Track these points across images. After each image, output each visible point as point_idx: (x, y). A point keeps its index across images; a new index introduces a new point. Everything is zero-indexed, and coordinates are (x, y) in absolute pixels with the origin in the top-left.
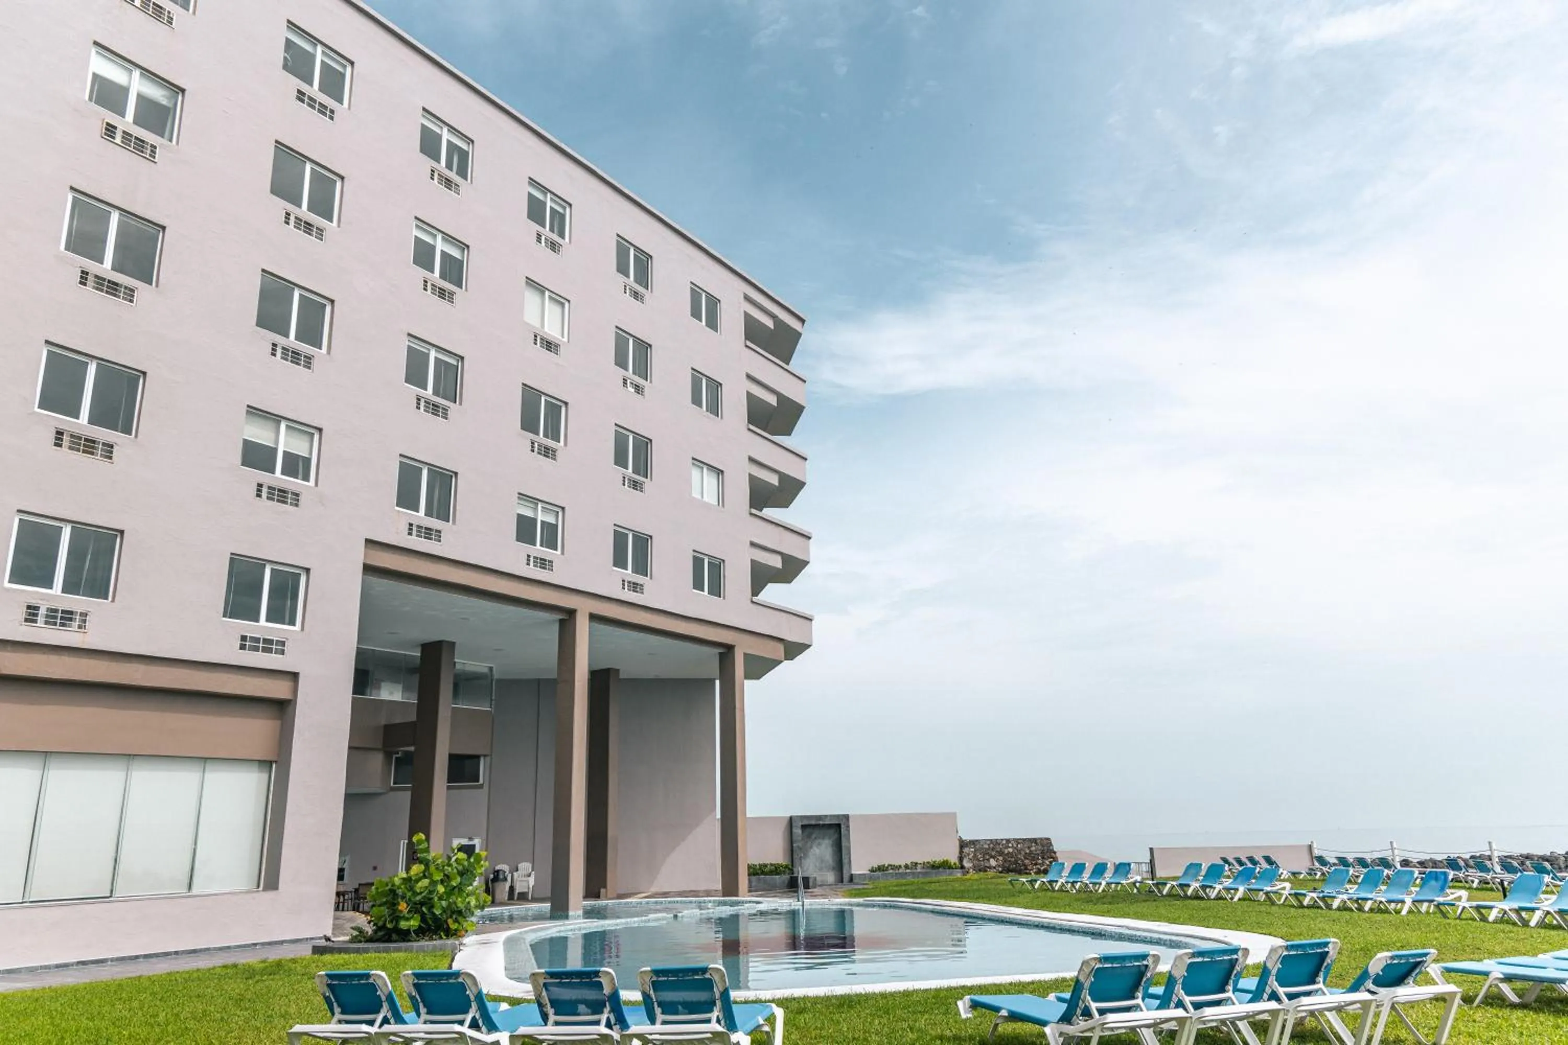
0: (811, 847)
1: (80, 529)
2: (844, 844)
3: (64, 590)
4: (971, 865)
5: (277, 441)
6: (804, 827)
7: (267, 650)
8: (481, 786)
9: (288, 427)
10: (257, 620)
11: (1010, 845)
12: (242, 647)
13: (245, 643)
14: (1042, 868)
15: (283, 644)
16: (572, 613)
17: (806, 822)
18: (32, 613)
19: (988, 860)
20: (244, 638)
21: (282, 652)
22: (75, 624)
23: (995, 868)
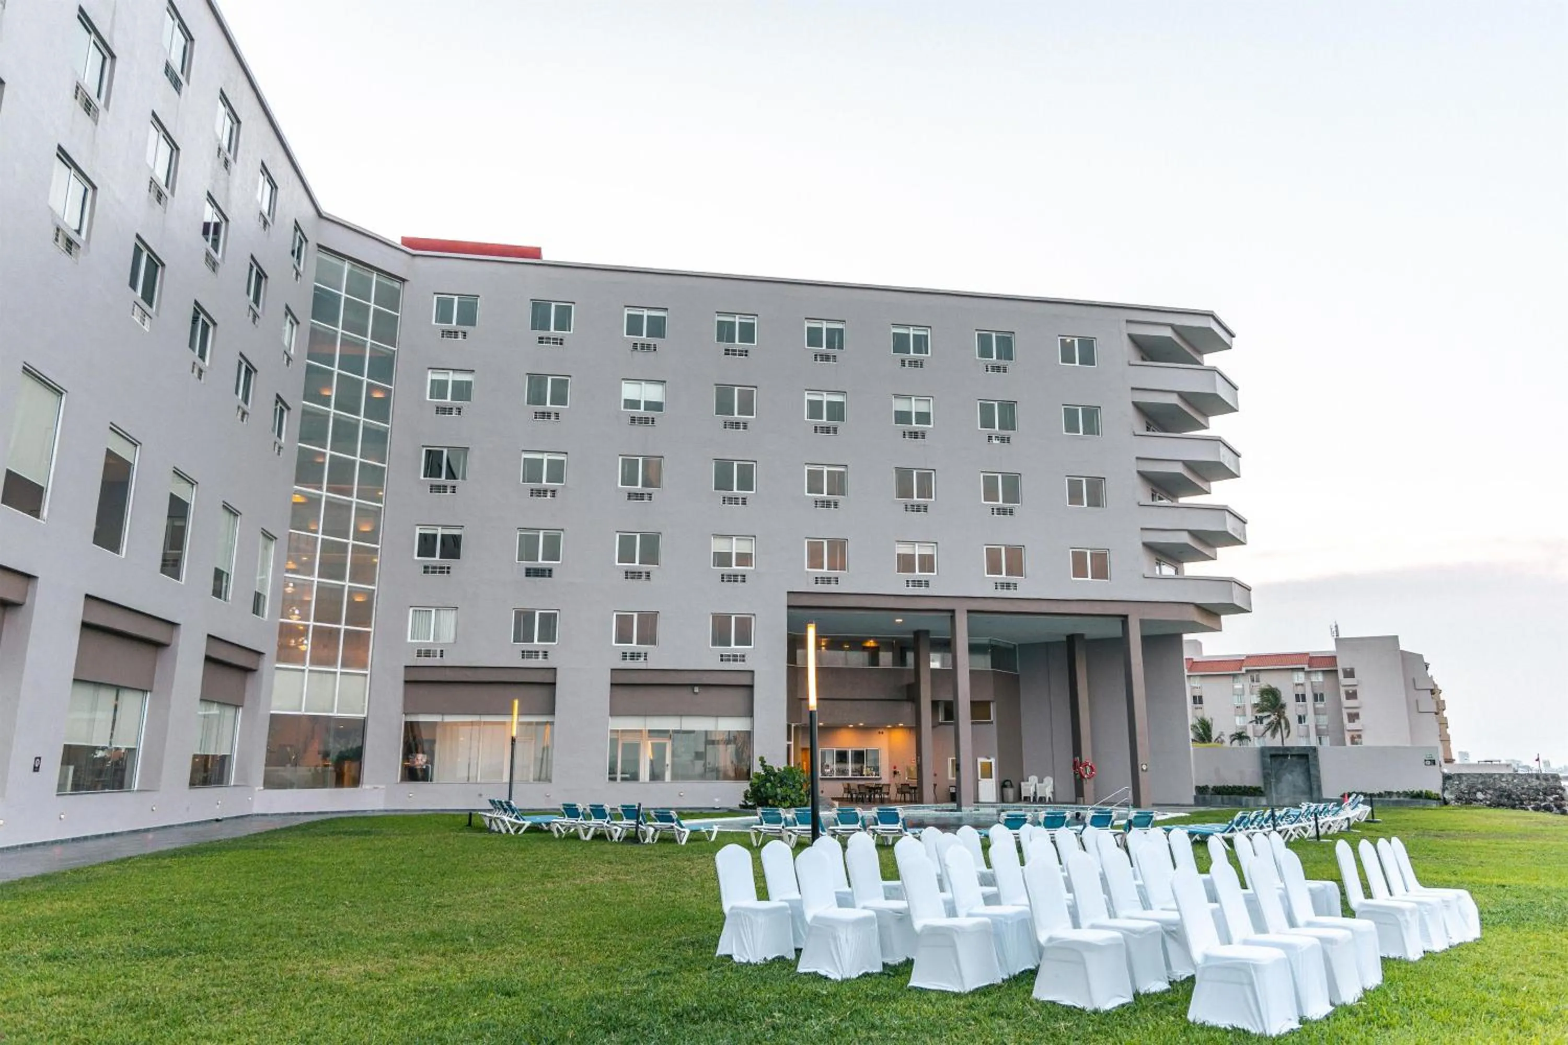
0: (1284, 775)
1: (641, 615)
2: (1313, 772)
3: (638, 643)
4: (1453, 797)
5: (732, 548)
6: (1272, 756)
7: (735, 660)
8: (992, 723)
9: (737, 539)
10: (729, 645)
11: (1504, 779)
12: (722, 660)
13: (722, 658)
14: (1543, 804)
15: (744, 656)
16: (953, 611)
17: (1273, 752)
18: (624, 656)
19: (1475, 793)
20: (722, 656)
21: (744, 661)
22: (642, 659)
23: (1481, 801)
